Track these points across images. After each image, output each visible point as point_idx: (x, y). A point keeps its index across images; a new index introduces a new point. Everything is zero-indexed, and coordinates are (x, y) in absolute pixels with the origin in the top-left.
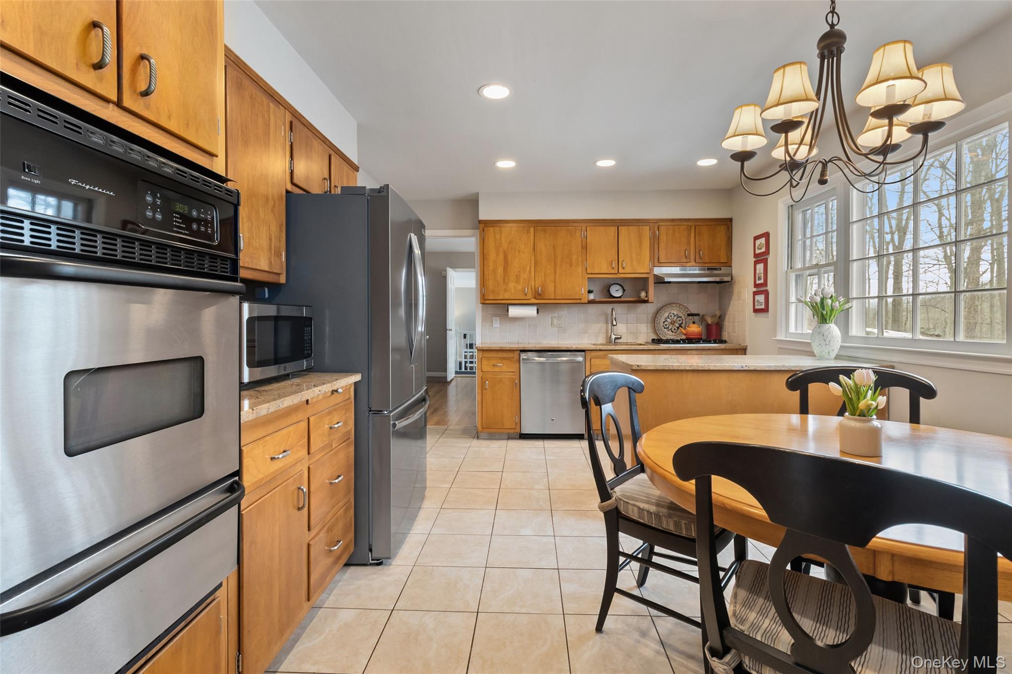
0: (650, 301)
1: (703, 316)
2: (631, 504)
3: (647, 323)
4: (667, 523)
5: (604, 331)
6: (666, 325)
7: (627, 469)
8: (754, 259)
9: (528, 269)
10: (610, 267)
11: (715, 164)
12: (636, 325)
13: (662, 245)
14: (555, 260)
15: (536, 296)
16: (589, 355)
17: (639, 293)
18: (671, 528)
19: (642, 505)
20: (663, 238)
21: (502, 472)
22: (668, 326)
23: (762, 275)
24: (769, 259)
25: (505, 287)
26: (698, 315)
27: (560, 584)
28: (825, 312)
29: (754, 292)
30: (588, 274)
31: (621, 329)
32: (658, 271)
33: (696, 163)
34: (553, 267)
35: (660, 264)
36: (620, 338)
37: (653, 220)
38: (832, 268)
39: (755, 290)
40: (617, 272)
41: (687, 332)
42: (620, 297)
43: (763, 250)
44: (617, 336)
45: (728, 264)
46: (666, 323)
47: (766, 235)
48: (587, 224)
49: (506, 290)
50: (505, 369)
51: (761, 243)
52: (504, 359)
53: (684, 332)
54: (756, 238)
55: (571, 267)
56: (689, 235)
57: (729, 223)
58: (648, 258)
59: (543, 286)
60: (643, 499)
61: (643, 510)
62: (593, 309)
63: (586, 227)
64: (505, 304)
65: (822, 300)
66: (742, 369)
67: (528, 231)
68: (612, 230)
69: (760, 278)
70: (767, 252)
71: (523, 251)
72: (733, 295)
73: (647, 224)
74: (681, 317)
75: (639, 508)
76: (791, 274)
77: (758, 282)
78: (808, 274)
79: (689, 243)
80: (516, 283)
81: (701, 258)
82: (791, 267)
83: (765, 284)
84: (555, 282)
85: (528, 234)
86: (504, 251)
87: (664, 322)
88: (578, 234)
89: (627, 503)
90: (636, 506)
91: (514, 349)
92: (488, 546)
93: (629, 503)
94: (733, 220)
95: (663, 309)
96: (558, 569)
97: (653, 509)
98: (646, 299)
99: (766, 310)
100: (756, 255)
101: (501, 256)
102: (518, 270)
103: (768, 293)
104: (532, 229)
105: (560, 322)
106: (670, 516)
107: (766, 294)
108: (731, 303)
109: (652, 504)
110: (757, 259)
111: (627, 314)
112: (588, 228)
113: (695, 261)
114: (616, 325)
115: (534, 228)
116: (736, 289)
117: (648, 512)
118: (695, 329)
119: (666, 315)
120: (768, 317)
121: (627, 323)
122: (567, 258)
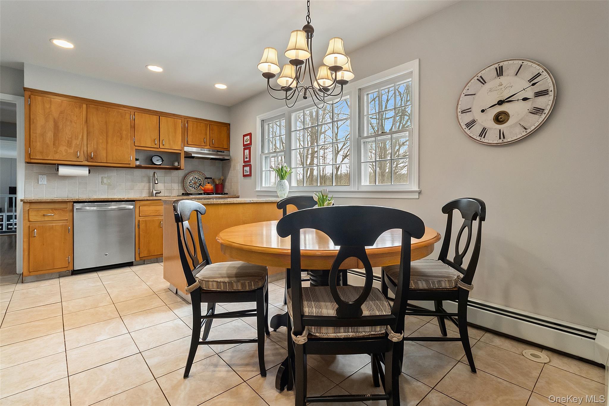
0: (182, 168)
1: (214, 179)
2: (211, 281)
3: (178, 183)
4: (237, 286)
5: (147, 187)
6: (191, 185)
7: (200, 263)
8: (243, 147)
9: (80, 137)
10: (153, 143)
11: (226, 89)
12: (171, 184)
13: (190, 133)
14: (107, 133)
15: (89, 159)
16: (138, 204)
17: (173, 163)
18: (240, 288)
19: (219, 280)
20: (190, 129)
21: (61, 302)
22: (192, 185)
23: (248, 156)
24: (251, 148)
25: (54, 149)
26: (211, 178)
27: (145, 361)
28: (283, 174)
29: (243, 165)
30: (135, 146)
31: (160, 187)
32: (187, 149)
33: (214, 85)
34: (105, 137)
35: (188, 145)
36: (160, 192)
37: (184, 116)
38: (283, 153)
39: (244, 164)
40: (159, 147)
41: (204, 189)
42: (160, 165)
43: (249, 142)
44: (157, 192)
45: (228, 149)
46: (191, 183)
47: (250, 134)
48: (136, 111)
49: (56, 152)
50: (56, 217)
51: (247, 139)
52: (55, 209)
53: (203, 188)
54: (244, 136)
55: (121, 139)
56: (206, 130)
57: (228, 126)
58: (180, 140)
59: (95, 152)
60: (218, 277)
61: (220, 282)
62: (138, 173)
63: (135, 112)
64: (55, 164)
65: (282, 167)
66: (250, 202)
67: (81, 107)
68: (155, 118)
69: (247, 158)
70: (250, 144)
71: (75, 121)
72: (231, 167)
73: (181, 118)
74: (200, 180)
75: (217, 282)
76: (263, 156)
77: (246, 160)
78: (271, 157)
79: (206, 134)
80: (67, 147)
81: (213, 144)
82: (263, 152)
83: (250, 161)
84: (107, 150)
85: (80, 108)
86: (54, 119)
87: (189, 183)
88: (127, 116)
89: (208, 281)
90: (215, 281)
91: (68, 200)
92: (66, 360)
93: (210, 281)
94: (231, 125)
95: (189, 174)
96: (140, 352)
97: (227, 280)
98: (179, 167)
99: (250, 175)
100: (244, 145)
101: (51, 124)
102: (70, 137)
103: (251, 166)
104: (84, 106)
105: (109, 181)
106: (238, 281)
107: (250, 166)
108: (230, 172)
109: (225, 277)
110: (245, 147)
111: (164, 177)
112: (135, 113)
113: (210, 146)
114: (158, 183)
115: (87, 105)
116: (233, 164)
117: (224, 282)
118: (209, 187)
119: (191, 178)
120: (251, 179)
121: (164, 183)
122: (118, 132)
